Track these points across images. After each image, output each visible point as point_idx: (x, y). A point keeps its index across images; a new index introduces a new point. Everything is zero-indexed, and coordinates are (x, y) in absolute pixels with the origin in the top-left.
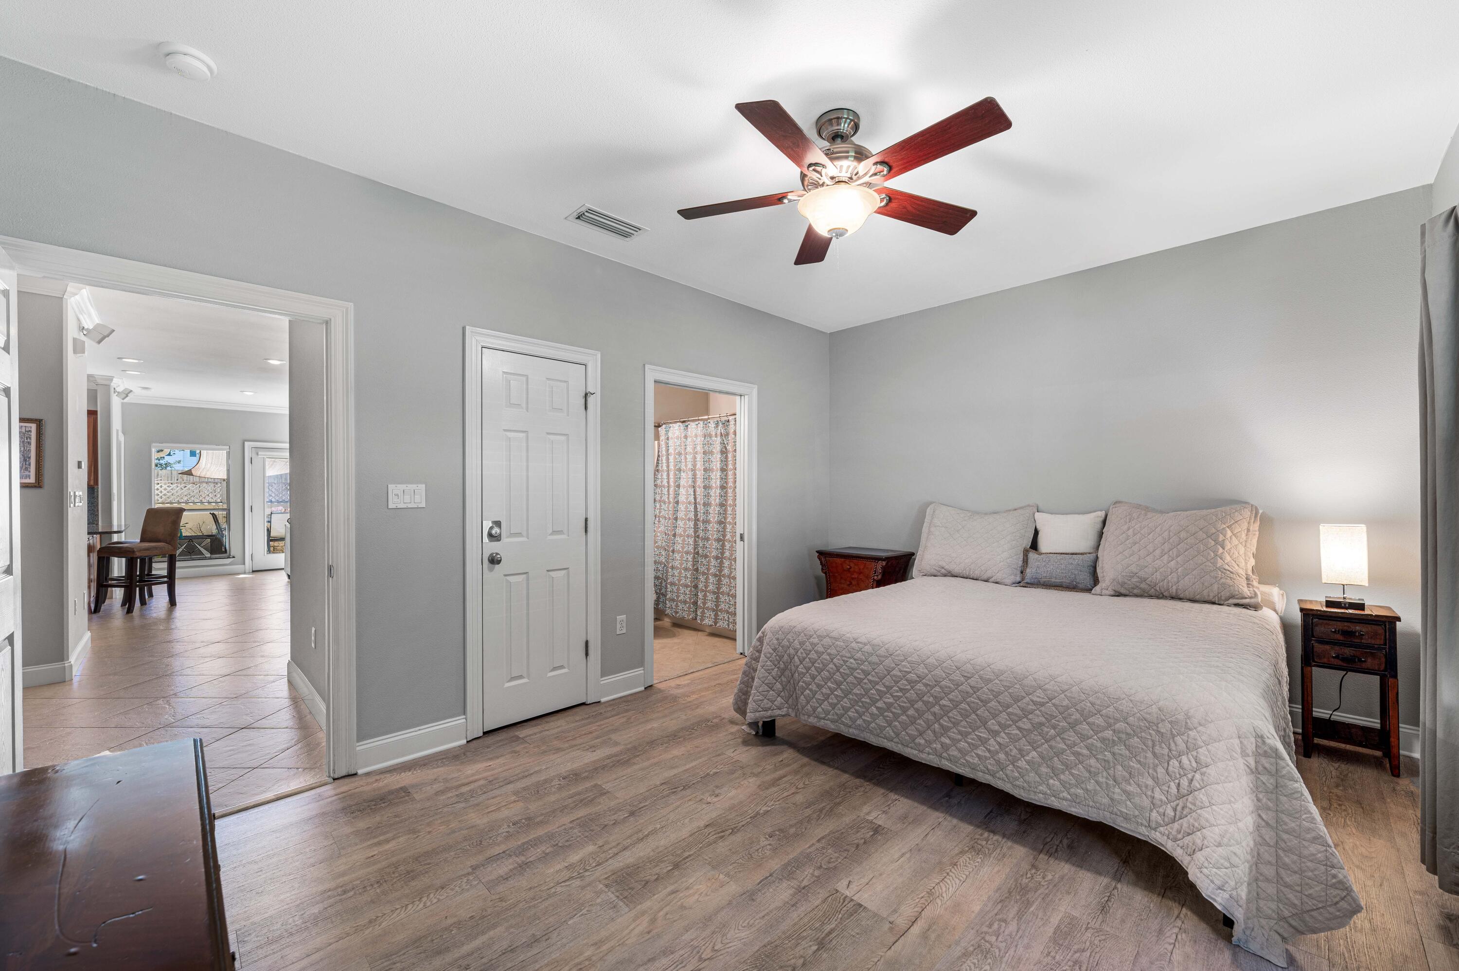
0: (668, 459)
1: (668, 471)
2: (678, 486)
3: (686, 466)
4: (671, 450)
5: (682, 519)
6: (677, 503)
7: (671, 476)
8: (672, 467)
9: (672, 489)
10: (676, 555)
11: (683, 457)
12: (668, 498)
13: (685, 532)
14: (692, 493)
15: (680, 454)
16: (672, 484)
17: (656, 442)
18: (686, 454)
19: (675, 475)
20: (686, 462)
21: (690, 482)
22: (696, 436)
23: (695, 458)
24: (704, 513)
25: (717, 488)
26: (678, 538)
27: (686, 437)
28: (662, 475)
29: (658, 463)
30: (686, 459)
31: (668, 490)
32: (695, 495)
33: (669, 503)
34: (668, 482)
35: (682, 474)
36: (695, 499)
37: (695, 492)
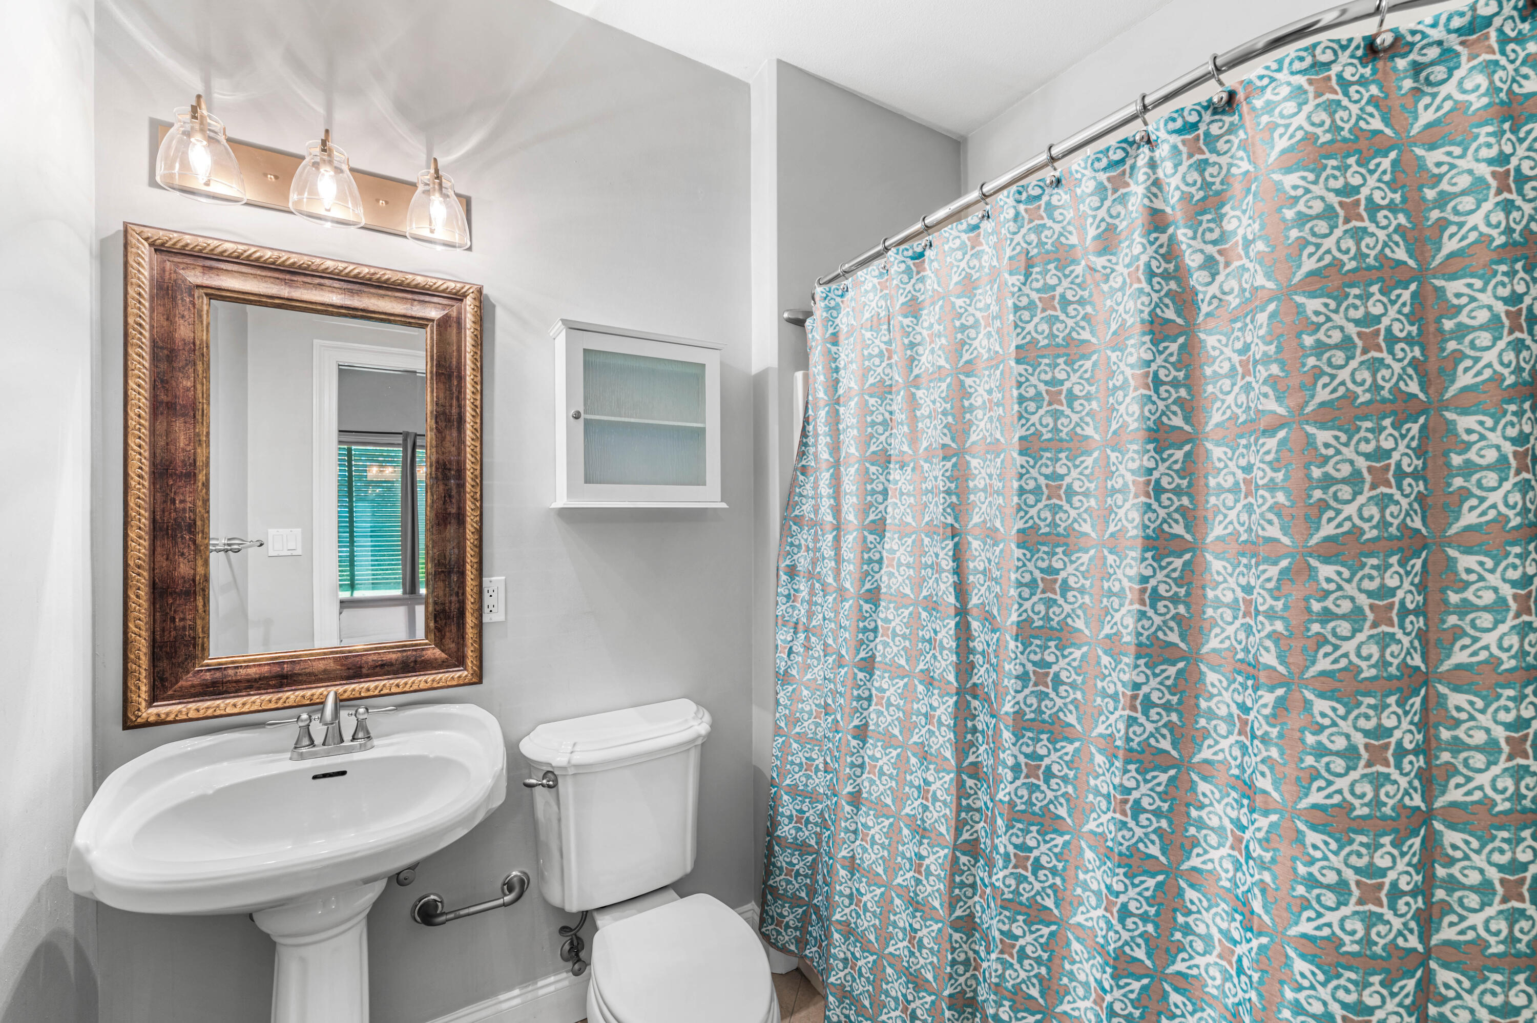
0: (835, 419)
1: (836, 465)
2: (879, 528)
3: (913, 439)
4: (849, 382)
5: (897, 672)
6: (873, 597)
7: (849, 484)
8: (851, 448)
9: (850, 540)
10: (866, 818)
11: (899, 401)
12: (837, 572)
13: (908, 728)
14: (947, 564)
15: (884, 390)
16: (850, 516)
17: (799, 375)
18: (916, 382)
19: (866, 477)
20: (913, 420)
21: (936, 510)
22: (969, 286)
23: (962, 392)
24: (1023, 678)
25: (1114, 544)
26: (874, 749)
27: (913, 308)
28: (816, 487)
29: (803, 444)
30: (913, 403)
31: (837, 540)
32: (959, 571)
33: (841, 591)
34: (837, 511)
35: (895, 474)
36: (961, 591)
37: (958, 556)
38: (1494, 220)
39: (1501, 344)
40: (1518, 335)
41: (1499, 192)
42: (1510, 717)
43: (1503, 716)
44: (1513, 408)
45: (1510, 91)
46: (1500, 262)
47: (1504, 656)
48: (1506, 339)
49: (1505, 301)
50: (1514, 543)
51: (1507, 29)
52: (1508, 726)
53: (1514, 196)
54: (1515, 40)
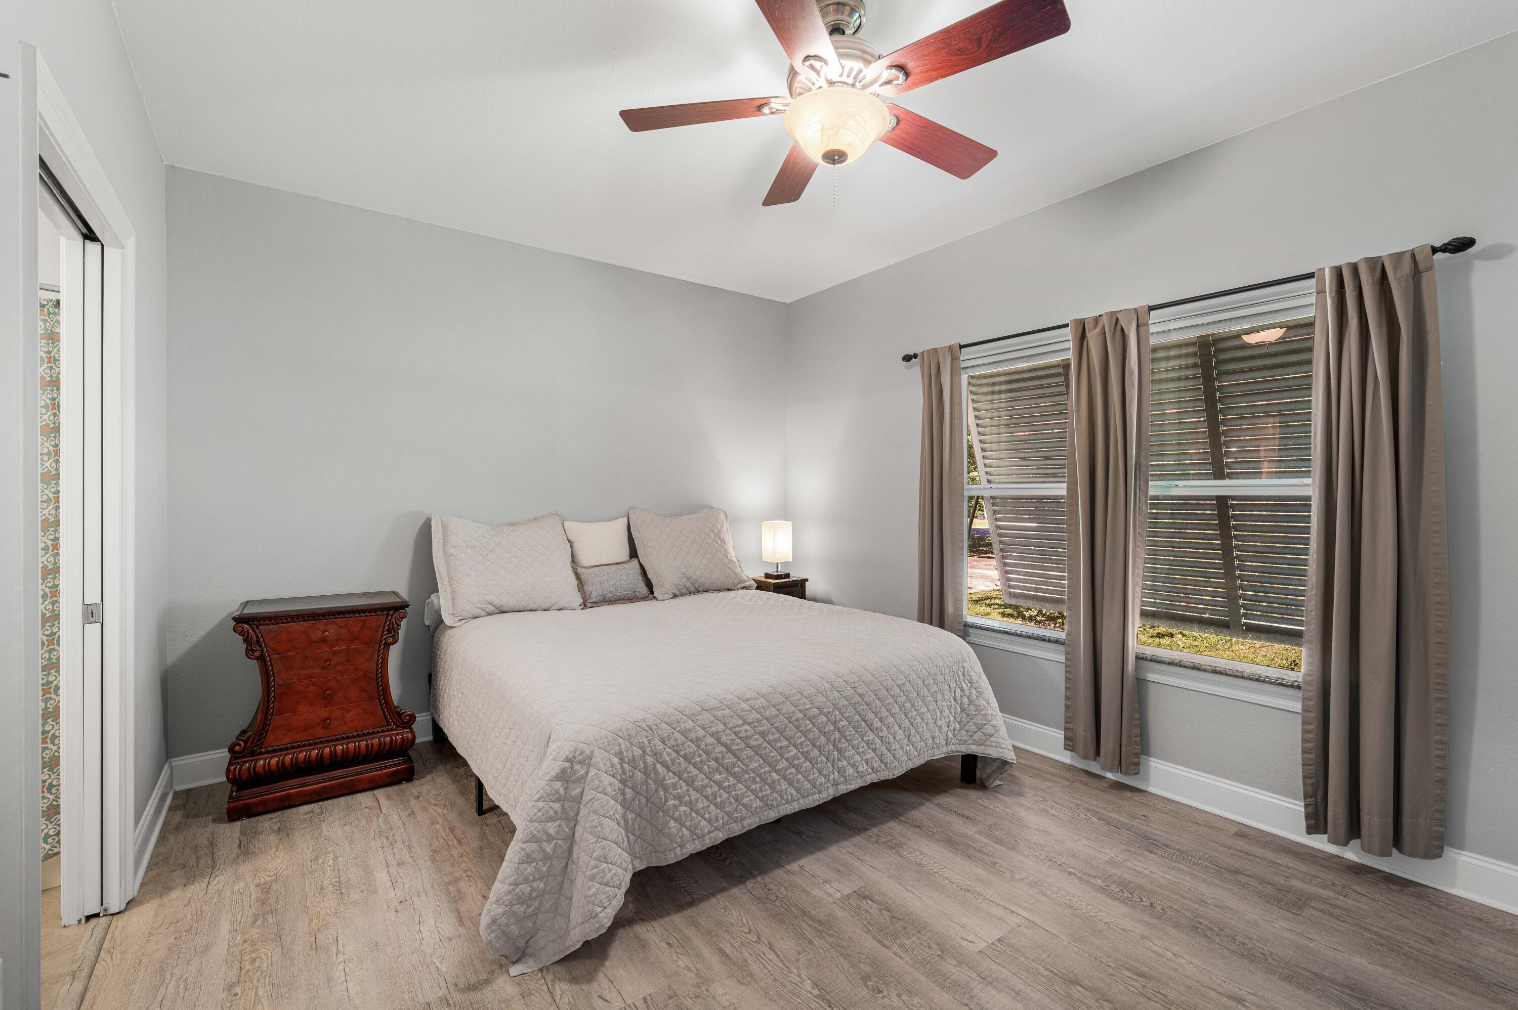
38: (46, 372)
39: (49, 414)
40: (54, 411)
41: (48, 363)
42: (52, 537)
43: (50, 537)
44: (53, 435)
45: (51, 330)
46: (48, 386)
47: (50, 517)
48: (51, 412)
49: (50, 399)
50: (53, 480)
51: (50, 309)
52: (52, 540)
53: (53, 365)
54: (53, 314)
